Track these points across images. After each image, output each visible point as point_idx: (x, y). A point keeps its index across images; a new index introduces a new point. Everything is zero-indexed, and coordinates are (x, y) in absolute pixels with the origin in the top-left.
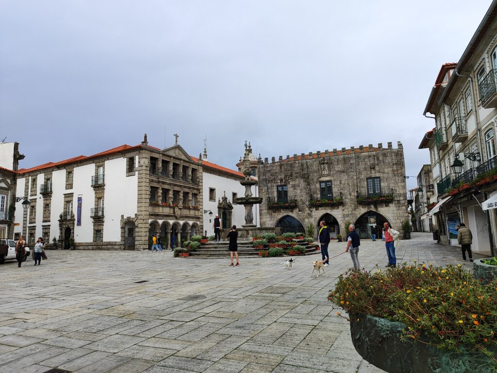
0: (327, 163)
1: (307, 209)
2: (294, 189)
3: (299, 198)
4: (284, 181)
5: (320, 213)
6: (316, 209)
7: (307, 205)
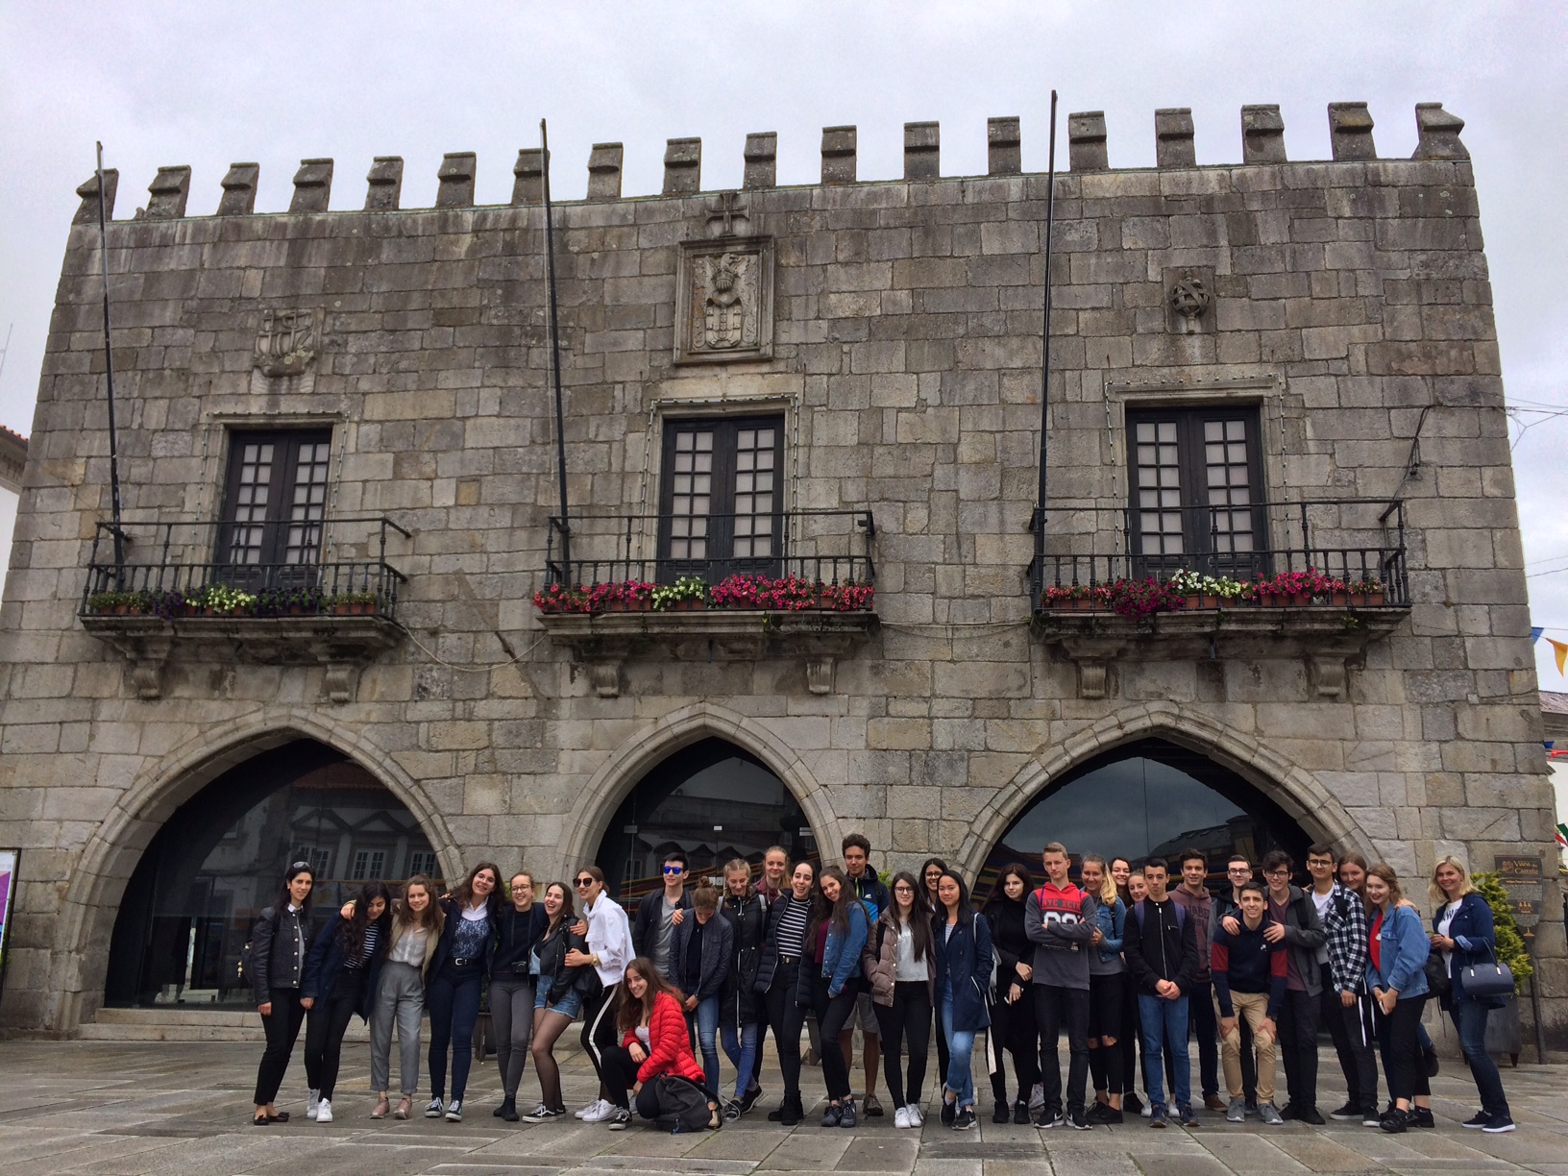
0: (755, 243)
1: (507, 679)
2: (397, 463)
3: (442, 565)
4: (307, 384)
5: (636, 728)
6: (596, 683)
7: (514, 641)
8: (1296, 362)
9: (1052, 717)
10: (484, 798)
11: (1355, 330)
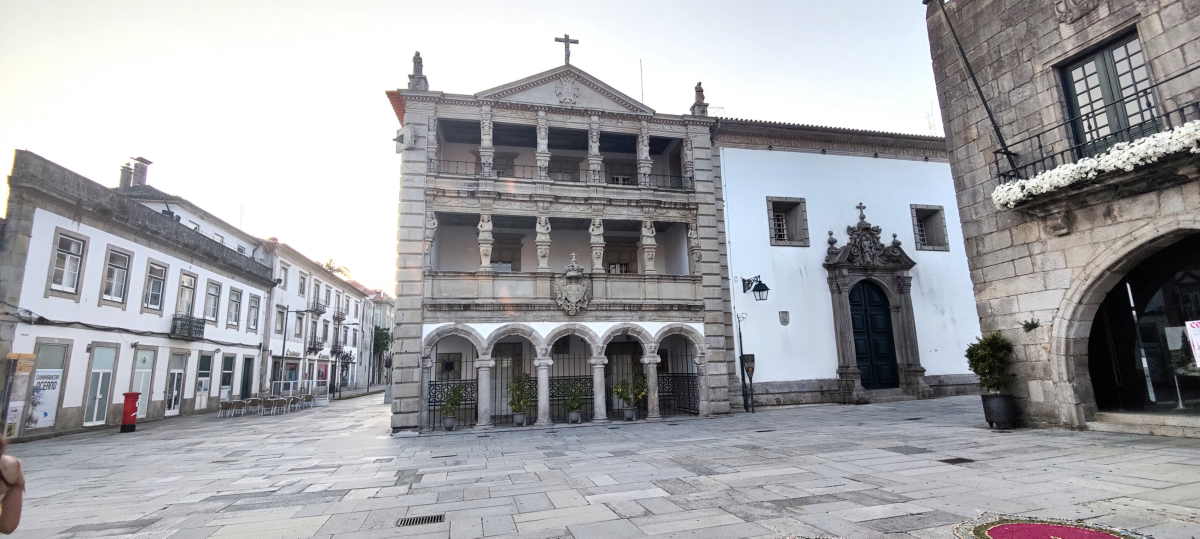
4: (1103, 11)
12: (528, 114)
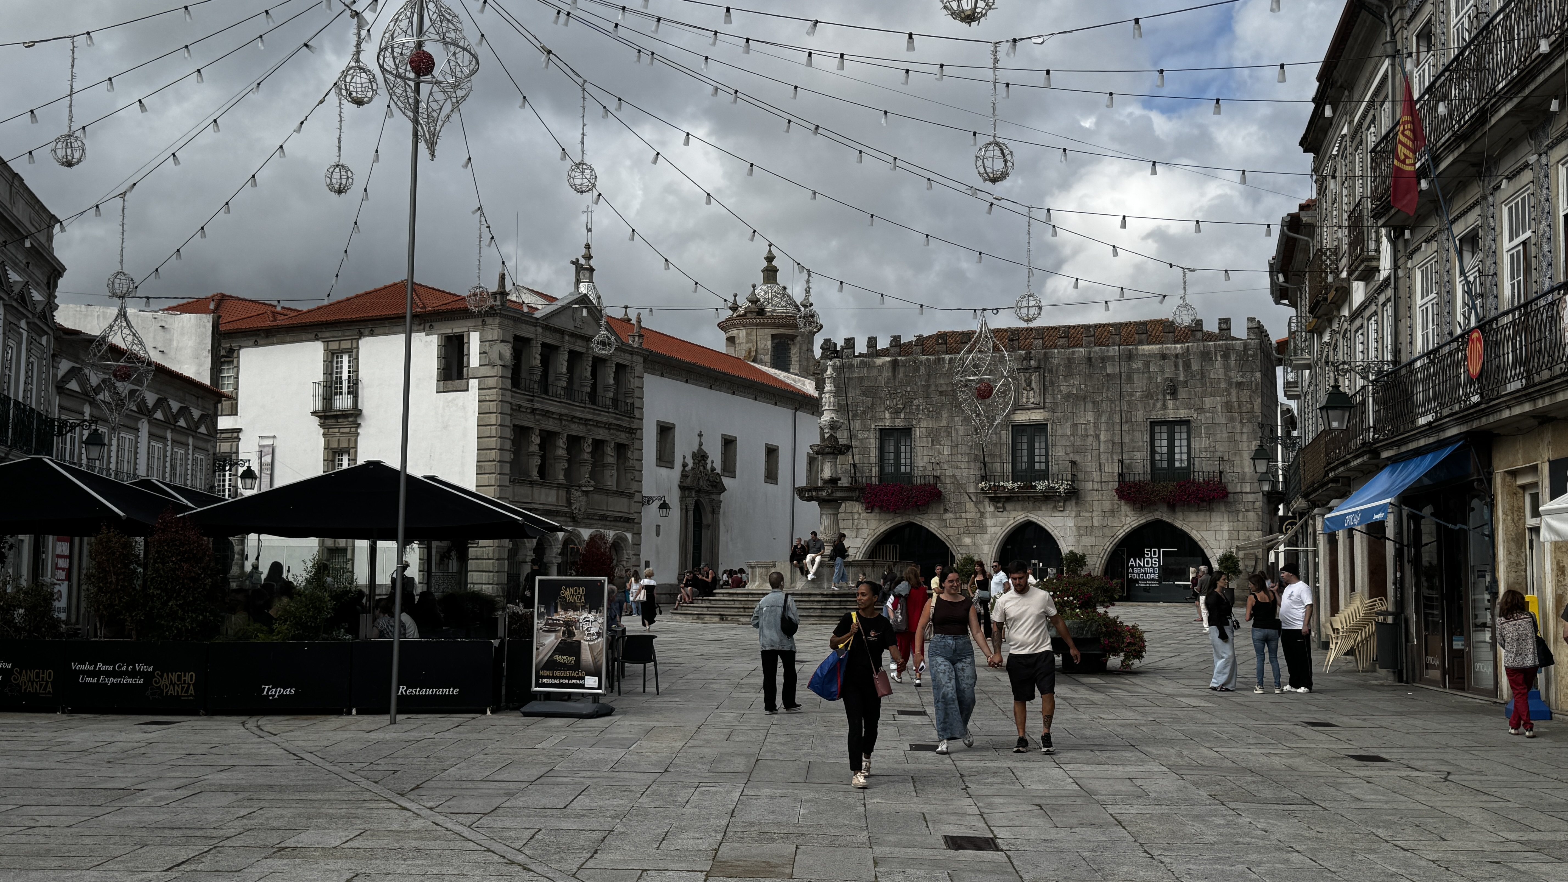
1: (970, 506)
2: (932, 441)
3: (948, 472)
4: (902, 416)
5: (1009, 521)
6: (997, 508)
7: (971, 495)
8: (1201, 410)
9: (1127, 516)
10: (967, 540)
11: (1218, 398)
12: (558, 336)
